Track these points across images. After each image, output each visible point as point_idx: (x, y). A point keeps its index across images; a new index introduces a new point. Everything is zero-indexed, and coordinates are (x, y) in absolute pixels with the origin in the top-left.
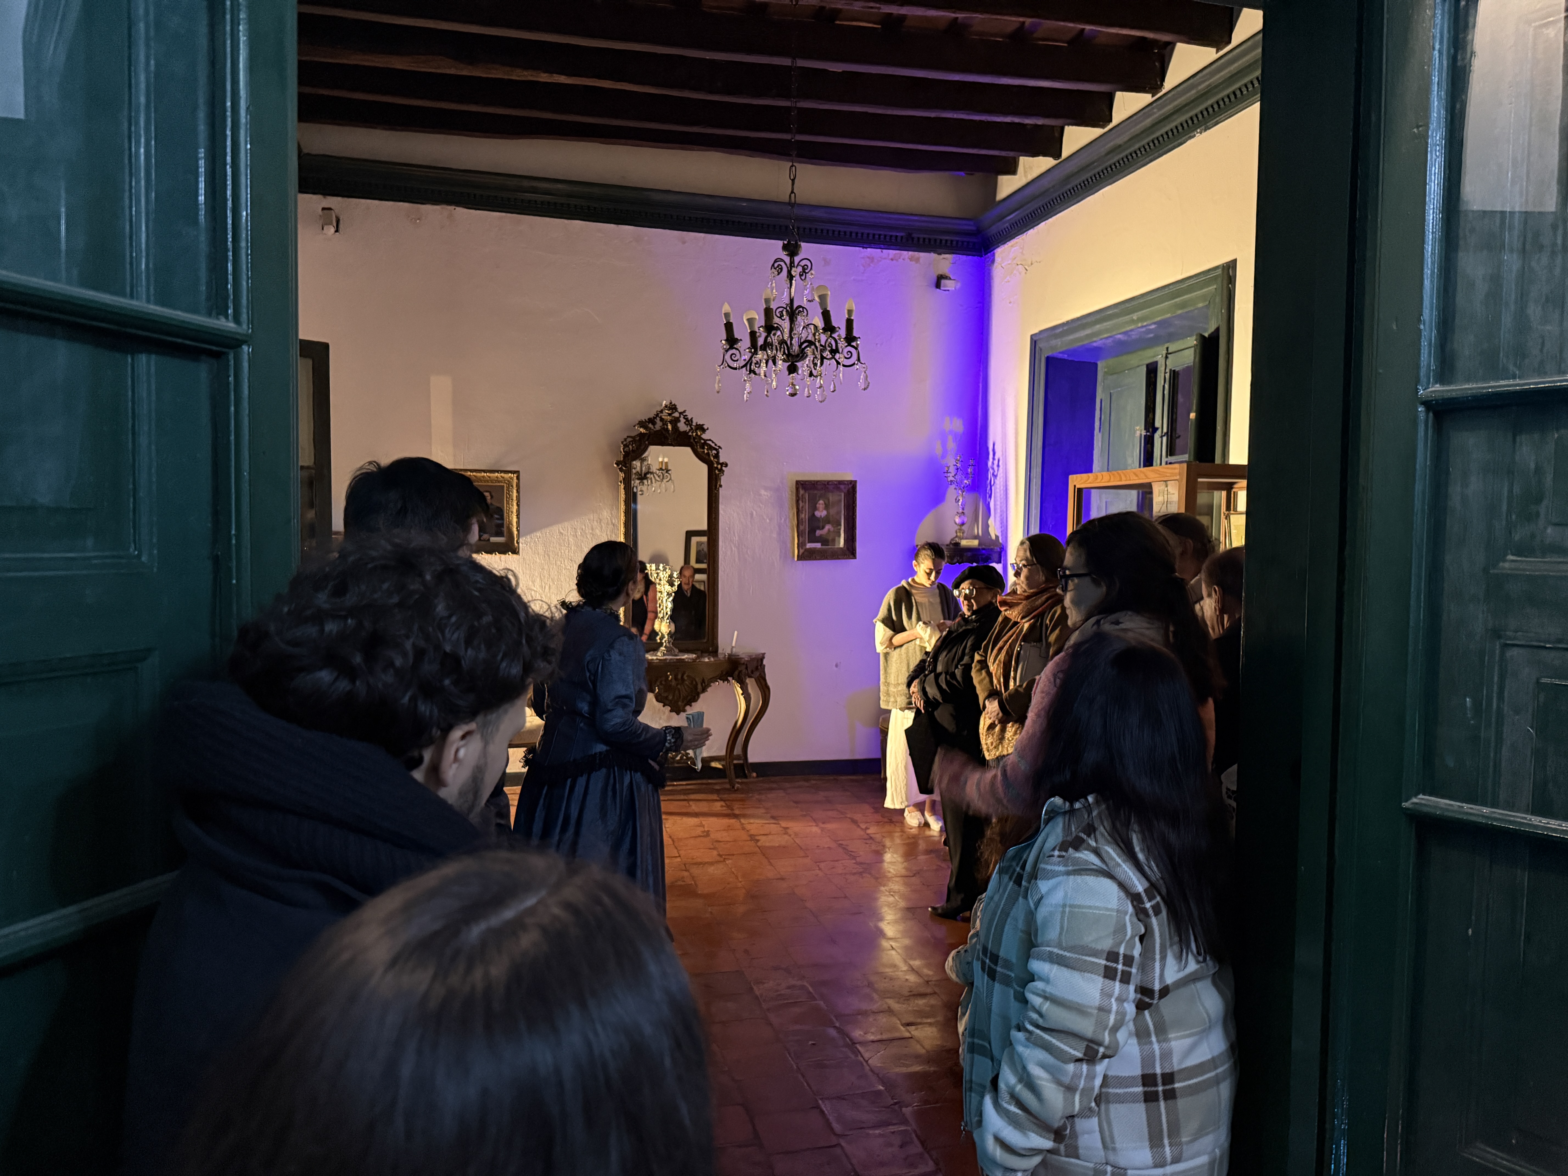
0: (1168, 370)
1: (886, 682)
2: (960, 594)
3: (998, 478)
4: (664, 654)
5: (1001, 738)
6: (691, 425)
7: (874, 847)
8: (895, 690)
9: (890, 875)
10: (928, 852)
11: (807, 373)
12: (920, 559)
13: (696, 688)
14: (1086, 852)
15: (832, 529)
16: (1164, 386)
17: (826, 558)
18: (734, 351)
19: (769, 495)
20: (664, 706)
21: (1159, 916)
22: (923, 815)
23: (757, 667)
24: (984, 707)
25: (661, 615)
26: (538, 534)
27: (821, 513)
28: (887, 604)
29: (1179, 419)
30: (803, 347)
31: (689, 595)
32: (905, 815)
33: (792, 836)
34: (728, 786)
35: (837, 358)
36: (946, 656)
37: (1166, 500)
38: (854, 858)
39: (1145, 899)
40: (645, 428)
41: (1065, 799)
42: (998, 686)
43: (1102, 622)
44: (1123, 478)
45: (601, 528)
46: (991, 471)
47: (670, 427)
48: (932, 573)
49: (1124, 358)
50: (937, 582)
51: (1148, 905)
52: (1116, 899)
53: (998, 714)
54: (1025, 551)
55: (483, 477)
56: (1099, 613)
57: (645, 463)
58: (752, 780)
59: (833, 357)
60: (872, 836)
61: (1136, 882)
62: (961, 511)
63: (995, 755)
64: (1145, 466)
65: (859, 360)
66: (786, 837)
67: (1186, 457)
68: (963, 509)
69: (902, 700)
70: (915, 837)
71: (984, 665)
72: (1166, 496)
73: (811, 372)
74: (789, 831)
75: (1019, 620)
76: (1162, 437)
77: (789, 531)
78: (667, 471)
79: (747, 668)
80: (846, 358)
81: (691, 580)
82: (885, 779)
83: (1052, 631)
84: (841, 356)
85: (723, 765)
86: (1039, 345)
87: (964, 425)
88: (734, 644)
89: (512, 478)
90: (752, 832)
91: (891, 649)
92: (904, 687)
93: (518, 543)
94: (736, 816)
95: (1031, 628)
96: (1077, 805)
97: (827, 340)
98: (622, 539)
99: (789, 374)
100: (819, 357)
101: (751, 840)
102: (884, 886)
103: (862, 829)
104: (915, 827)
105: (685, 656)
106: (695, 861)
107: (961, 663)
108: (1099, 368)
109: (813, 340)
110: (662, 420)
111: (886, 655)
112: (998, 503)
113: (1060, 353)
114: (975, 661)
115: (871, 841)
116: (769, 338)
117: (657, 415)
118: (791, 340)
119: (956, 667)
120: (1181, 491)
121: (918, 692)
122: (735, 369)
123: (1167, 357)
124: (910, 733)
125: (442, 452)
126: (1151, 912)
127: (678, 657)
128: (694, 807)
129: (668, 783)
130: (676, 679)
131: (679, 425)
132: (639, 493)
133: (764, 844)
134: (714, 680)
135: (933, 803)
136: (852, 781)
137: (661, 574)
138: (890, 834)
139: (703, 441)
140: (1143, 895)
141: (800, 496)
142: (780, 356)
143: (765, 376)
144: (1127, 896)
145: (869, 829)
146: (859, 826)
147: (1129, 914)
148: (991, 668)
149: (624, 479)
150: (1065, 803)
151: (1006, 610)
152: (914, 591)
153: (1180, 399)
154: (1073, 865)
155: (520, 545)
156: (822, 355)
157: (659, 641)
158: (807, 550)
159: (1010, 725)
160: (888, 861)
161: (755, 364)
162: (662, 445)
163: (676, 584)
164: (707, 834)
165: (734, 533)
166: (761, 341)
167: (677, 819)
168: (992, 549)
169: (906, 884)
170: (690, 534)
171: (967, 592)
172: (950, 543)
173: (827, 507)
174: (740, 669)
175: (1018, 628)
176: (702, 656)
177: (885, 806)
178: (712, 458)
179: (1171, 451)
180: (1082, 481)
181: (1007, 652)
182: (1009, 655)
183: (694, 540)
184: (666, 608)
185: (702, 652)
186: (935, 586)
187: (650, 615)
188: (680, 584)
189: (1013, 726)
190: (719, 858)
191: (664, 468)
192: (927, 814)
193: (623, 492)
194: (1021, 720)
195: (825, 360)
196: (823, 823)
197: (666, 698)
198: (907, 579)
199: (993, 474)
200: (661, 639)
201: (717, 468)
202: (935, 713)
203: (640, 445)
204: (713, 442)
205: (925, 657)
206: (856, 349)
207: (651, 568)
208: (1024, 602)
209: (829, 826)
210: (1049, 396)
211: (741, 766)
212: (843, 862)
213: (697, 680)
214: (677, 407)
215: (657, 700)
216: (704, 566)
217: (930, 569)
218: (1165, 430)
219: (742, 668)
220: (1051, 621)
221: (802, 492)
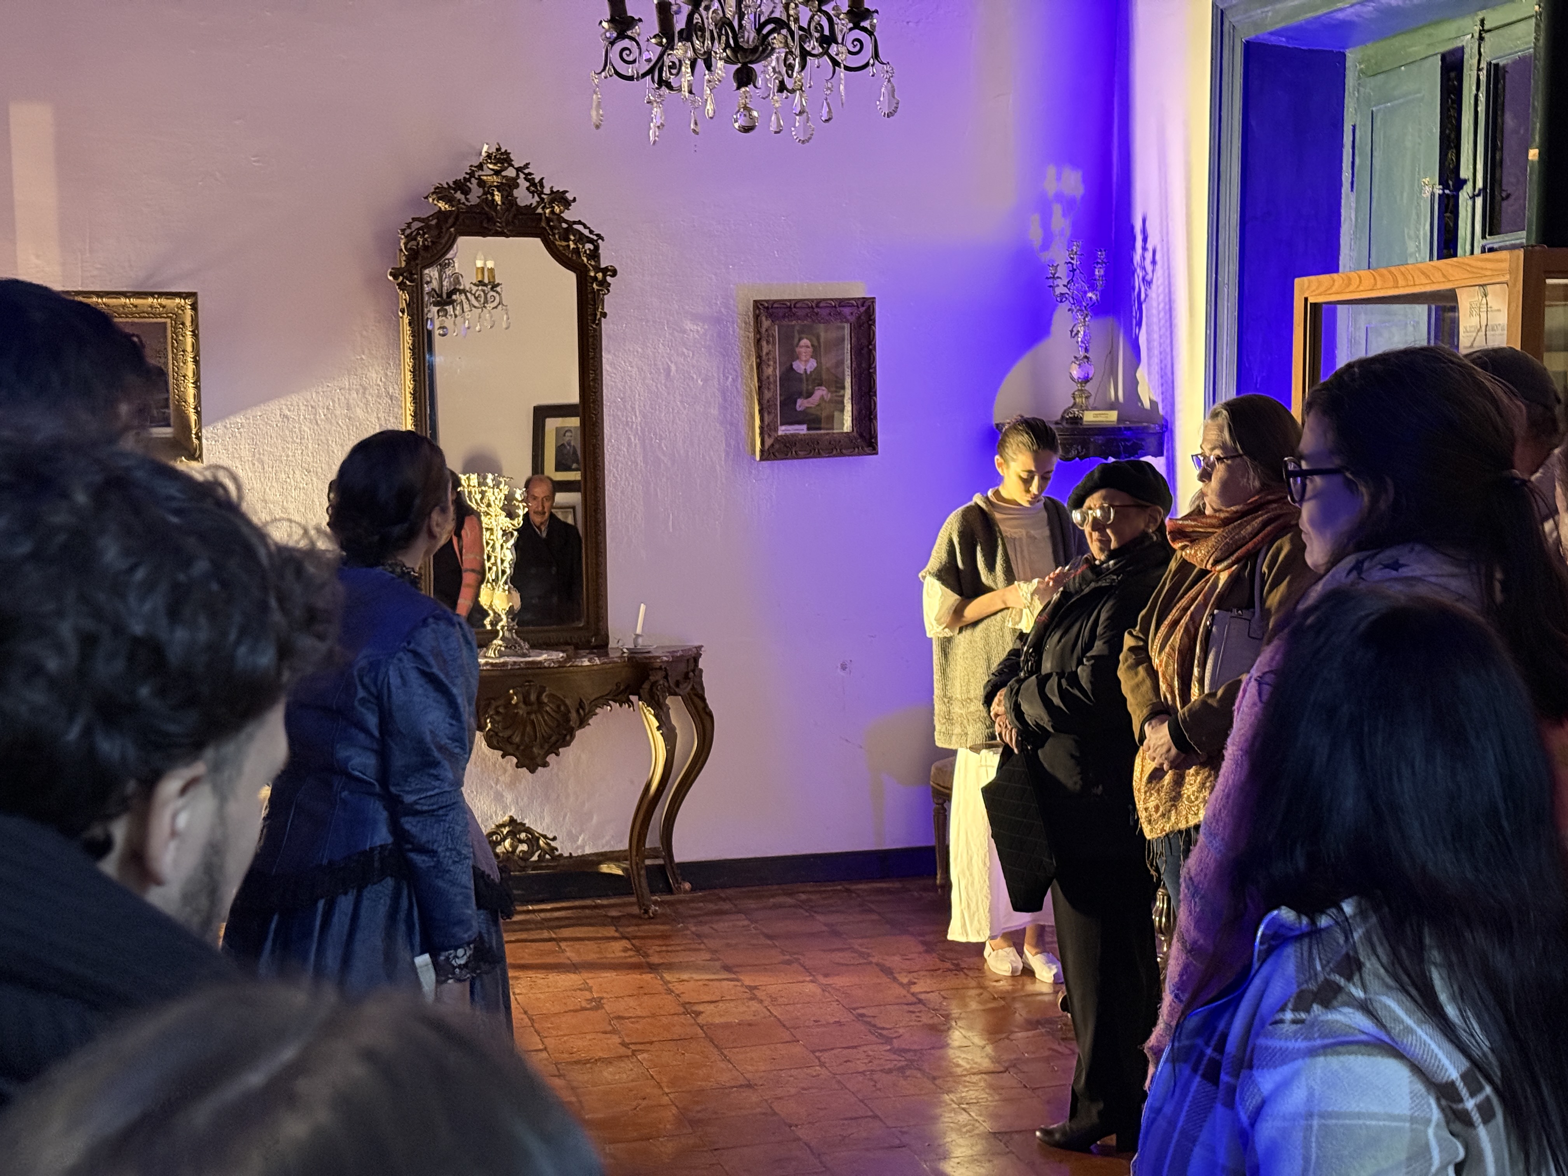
0: (1483, 65)
1: (945, 696)
2: (1084, 520)
3: (1154, 286)
4: (501, 655)
5: (1175, 797)
6: (540, 194)
7: (925, 1019)
8: (963, 712)
9: (959, 1071)
10: (1032, 1024)
11: (774, 85)
12: (1009, 451)
13: (568, 720)
14: (1346, 1010)
15: (828, 397)
16: (1476, 97)
17: (819, 455)
18: (626, 43)
19: (702, 331)
20: (503, 756)
21: (1493, 1123)
22: (1021, 953)
23: (687, 674)
24: (1142, 737)
25: (491, 576)
26: (239, 419)
27: (805, 365)
28: (946, 540)
29: (1507, 162)
30: (765, 31)
31: (544, 535)
32: (986, 954)
33: (766, 1003)
34: (635, 910)
35: (833, 53)
36: (1059, 641)
37: (1484, 323)
38: (888, 1040)
39: (1464, 1092)
40: (449, 200)
41: (1299, 910)
42: (1169, 697)
43: (1366, 565)
44: (1401, 282)
45: (367, 404)
46: (1139, 272)
47: (498, 198)
48: (1032, 478)
49: (1397, 42)
50: (1042, 498)
51: (1470, 1104)
52: (1408, 1098)
53: (1169, 750)
54: (1221, 430)
55: (124, 306)
56: (1359, 548)
57: (449, 272)
58: (682, 896)
59: (826, 52)
60: (922, 996)
61: (1446, 1062)
62: (1082, 353)
63: (1163, 830)
64: (1439, 258)
65: (876, 56)
66: (755, 1005)
67: (1521, 237)
68: (1087, 350)
69: (976, 732)
70: (1004, 996)
71: (1141, 655)
72: (1484, 315)
73: (782, 83)
74: (759, 994)
75: (1209, 567)
76: (1473, 198)
77: (742, 402)
78: (494, 286)
79: (666, 677)
80: (850, 52)
81: (547, 504)
82: (947, 886)
83: (1275, 585)
84: (842, 49)
85: (624, 870)
86: (1230, 18)
87: (1084, 181)
88: (639, 630)
89: (182, 308)
90: (685, 998)
91: (952, 630)
92: (978, 706)
93: (199, 438)
94: (652, 968)
95: (1234, 580)
96: (1324, 921)
97: (812, 18)
98: (408, 425)
99: (738, 88)
100: (797, 52)
101: (684, 1013)
102: (949, 1092)
103: (901, 984)
104: (1006, 977)
105: (543, 657)
106: (576, 1057)
107: (1088, 654)
108: (1349, 64)
109: (784, 18)
110: (481, 183)
111: (946, 643)
112: (1156, 336)
113: (1271, 34)
114: (1125, 648)
115: (920, 1007)
116: (696, 16)
117: (472, 174)
118: (741, 19)
119: (1080, 662)
120: (1514, 305)
121: (1005, 713)
122: (631, 78)
123: (1481, 38)
124: (989, 793)
125: (38, 257)
126: (1476, 1117)
127: (530, 659)
128: (570, 953)
129: (519, 908)
130: (526, 701)
131: (516, 193)
132: (437, 332)
133: (710, 1020)
134: (602, 701)
135: (1041, 931)
136: (880, 891)
137: (489, 494)
138: (958, 992)
139: (564, 225)
140: (1460, 1085)
141: (763, 330)
142: (718, 48)
143: (690, 92)
144: (1428, 1090)
145: (915, 983)
146: (895, 979)
147: (1433, 1124)
148: (1156, 662)
149: (408, 305)
150: (1299, 917)
151: (1183, 548)
152: (998, 516)
153: (1509, 121)
154: (1323, 1036)
155: (204, 441)
156: (802, 48)
157: (489, 627)
158: (778, 440)
159: (1192, 771)
160: (956, 1044)
161: (670, 67)
162: (484, 234)
163: (521, 512)
164: (598, 1004)
165: (633, 409)
166: (680, 23)
167: (538, 976)
168: (1145, 428)
169: (994, 1088)
170: (542, 414)
171: (1098, 513)
172: (1063, 417)
173: (816, 354)
174: (652, 678)
175: (1207, 581)
176: (577, 656)
177: (950, 937)
178: (585, 260)
179: (1492, 226)
180: (1321, 289)
181: (1187, 629)
182: (1190, 635)
183: (552, 424)
184: (502, 561)
185: (577, 647)
186: (1041, 504)
187: (468, 578)
188: (527, 513)
189: (1197, 773)
190: (622, 1051)
191: (486, 281)
192: (1027, 950)
193: (407, 330)
194: (1213, 762)
195: (808, 58)
196: (826, 975)
197: (509, 740)
198: (984, 492)
199: (1144, 279)
200: (494, 624)
201: (595, 278)
202: (1040, 752)
203: (439, 236)
204: (585, 226)
205: (1018, 645)
206: (871, 33)
207: (469, 482)
208: (1219, 531)
209: (839, 981)
210: (1253, 122)
211: (661, 868)
212: (865, 1048)
213: (568, 702)
214: (512, 156)
215: (490, 745)
216: (574, 476)
217: (1030, 472)
218: (1480, 184)
219: (658, 677)
220: (1270, 569)
221: (766, 323)
